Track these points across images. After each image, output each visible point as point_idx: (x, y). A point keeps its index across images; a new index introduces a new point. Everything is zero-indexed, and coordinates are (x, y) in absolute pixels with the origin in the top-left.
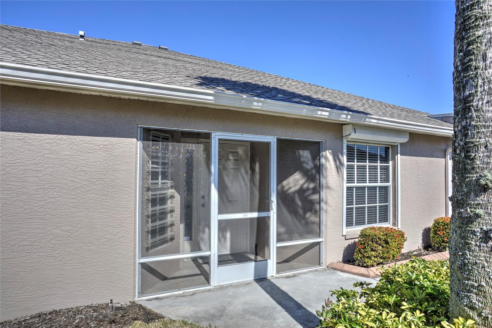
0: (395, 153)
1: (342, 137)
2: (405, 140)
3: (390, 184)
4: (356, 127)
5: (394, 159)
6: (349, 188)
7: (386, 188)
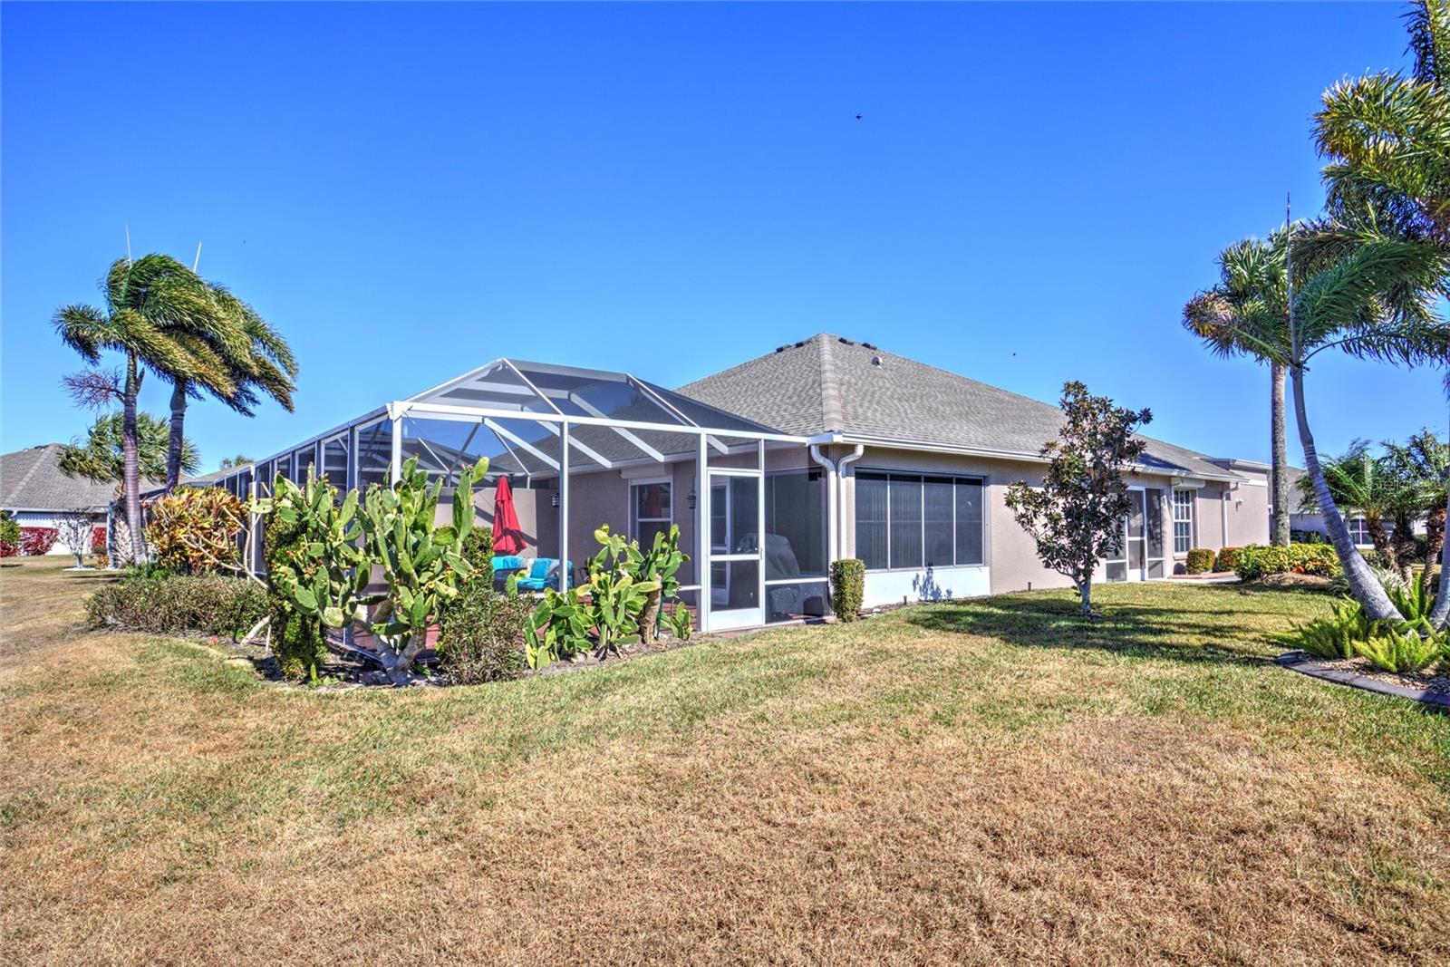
0: (1194, 496)
1: (1171, 485)
2: (1203, 486)
3: (1190, 521)
4: (1183, 479)
5: (1193, 501)
6: (1176, 524)
7: (1187, 524)
